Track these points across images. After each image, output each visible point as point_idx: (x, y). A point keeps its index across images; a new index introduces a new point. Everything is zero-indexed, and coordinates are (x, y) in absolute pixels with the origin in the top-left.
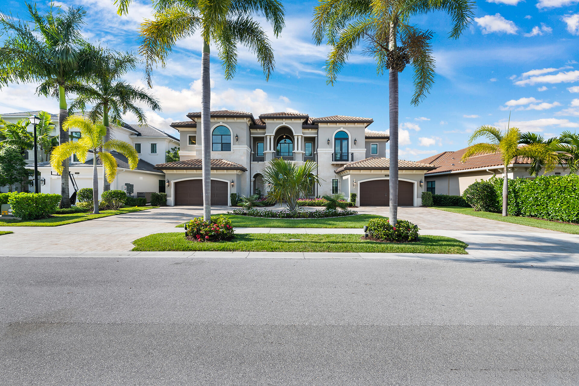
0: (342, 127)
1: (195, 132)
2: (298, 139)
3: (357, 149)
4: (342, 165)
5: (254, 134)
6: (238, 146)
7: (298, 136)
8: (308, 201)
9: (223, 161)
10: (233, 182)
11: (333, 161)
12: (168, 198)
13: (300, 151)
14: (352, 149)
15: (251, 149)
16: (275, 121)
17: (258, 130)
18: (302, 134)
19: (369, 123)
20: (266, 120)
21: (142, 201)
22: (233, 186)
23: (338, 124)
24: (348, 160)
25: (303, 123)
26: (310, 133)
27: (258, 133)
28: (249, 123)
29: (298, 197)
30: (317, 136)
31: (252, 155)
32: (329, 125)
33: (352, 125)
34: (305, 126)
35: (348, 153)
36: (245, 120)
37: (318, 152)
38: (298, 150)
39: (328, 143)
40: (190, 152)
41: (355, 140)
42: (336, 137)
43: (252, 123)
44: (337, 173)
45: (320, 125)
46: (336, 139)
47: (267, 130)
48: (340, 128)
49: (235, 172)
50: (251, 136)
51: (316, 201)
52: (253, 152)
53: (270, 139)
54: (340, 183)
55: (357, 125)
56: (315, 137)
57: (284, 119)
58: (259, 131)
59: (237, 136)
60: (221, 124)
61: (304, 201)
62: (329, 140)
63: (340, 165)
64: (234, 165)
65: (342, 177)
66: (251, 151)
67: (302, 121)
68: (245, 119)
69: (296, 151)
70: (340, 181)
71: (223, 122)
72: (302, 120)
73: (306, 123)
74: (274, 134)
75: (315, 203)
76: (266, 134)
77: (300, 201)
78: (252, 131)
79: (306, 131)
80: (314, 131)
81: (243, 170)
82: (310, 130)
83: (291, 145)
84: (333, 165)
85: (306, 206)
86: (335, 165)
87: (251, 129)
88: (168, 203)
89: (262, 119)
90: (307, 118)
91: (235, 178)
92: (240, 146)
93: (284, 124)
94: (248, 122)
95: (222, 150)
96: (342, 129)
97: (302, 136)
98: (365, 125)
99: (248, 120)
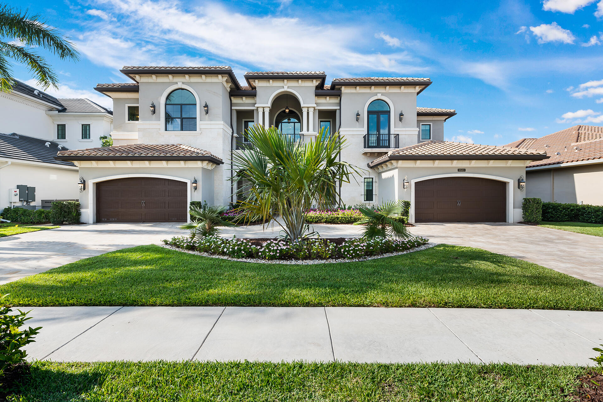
0: (379, 93)
1: (137, 100)
2: (308, 113)
3: (404, 129)
4: (380, 154)
5: (237, 105)
6: (209, 122)
7: (308, 108)
8: (325, 215)
9: (181, 146)
10: (195, 182)
11: (365, 147)
12: (82, 211)
13: (311, 132)
14: (396, 129)
15: (233, 130)
16: (272, 83)
17: (244, 98)
18: (315, 105)
19: (423, 86)
20: (256, 81)
21: (43, 215)
22: (196, 188)
23: (373, 87)
24: (389, 147)
25: (317, 88)
26: (328, 104)
27: (243, 104)
28: (228, 86)
29: (308, 208)
30: (339, 108)
31: (235, 140)
32: (359, 90)
33: (395, 90)
34: (320, 91)
35: (389, 134)
36: (221, 79)
37: (341, 133)
38: (308, 130)
39: (357, 120)
40: (129, 133)
41: (401, 115)
42: (370, 110)
43: (233, 86)
44: (371, 168)
45: (344, 90)
46: (369, 113)
47: (258, 99)
48: (376, 94)
49: (199, 164)
50: (233, 108)
51: (340, 214)
52: (235, 135)
53: (264, 113)
54: (377, 184)
55: (403, 89)
56: (336, 110)
57: (285, 81)
58: (245, 100)
59: (206, 106)
60: (180, 85)
61: (318, 214)
62: (358, 115)
63: (376, 155)
64: (198, 153)
65: (380, 174)
66: (233, 133)
67: (315, 83)
68: (220, 76)
69: (305, 132)
70: (377, 180)
71: (183, 83)
72: (314, 81)
73: (320, 87)
74: (269, 105)
75: (338, 218)
76: (256, 105)
77: (312, 214)
78: (235, 100)
79: (322, 100)
80: (335, 100)
81: (216, 162)
82: (328, 98)
83: (298, 125)
84: (365, 154)
85: (321, 222)
86: (369, 155)
87: (232, 98)
88: (83, 218)
89: (250, 80)
90: (323, 78)
91: (199, 176)
92: (212, 122)
93: (286, 89)
94: (225, 84)
95: (182, 130)
96: (379, 96)
97: (314, 108)
98: (418, 89)
99: (225, 79)
